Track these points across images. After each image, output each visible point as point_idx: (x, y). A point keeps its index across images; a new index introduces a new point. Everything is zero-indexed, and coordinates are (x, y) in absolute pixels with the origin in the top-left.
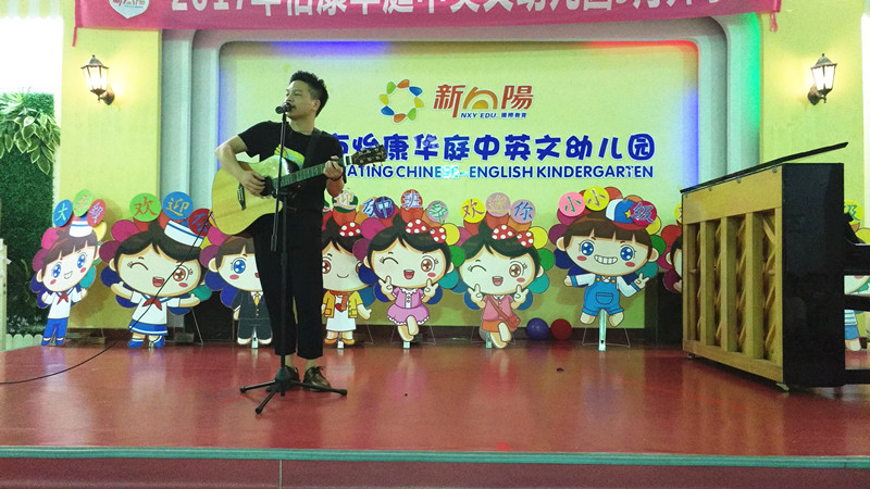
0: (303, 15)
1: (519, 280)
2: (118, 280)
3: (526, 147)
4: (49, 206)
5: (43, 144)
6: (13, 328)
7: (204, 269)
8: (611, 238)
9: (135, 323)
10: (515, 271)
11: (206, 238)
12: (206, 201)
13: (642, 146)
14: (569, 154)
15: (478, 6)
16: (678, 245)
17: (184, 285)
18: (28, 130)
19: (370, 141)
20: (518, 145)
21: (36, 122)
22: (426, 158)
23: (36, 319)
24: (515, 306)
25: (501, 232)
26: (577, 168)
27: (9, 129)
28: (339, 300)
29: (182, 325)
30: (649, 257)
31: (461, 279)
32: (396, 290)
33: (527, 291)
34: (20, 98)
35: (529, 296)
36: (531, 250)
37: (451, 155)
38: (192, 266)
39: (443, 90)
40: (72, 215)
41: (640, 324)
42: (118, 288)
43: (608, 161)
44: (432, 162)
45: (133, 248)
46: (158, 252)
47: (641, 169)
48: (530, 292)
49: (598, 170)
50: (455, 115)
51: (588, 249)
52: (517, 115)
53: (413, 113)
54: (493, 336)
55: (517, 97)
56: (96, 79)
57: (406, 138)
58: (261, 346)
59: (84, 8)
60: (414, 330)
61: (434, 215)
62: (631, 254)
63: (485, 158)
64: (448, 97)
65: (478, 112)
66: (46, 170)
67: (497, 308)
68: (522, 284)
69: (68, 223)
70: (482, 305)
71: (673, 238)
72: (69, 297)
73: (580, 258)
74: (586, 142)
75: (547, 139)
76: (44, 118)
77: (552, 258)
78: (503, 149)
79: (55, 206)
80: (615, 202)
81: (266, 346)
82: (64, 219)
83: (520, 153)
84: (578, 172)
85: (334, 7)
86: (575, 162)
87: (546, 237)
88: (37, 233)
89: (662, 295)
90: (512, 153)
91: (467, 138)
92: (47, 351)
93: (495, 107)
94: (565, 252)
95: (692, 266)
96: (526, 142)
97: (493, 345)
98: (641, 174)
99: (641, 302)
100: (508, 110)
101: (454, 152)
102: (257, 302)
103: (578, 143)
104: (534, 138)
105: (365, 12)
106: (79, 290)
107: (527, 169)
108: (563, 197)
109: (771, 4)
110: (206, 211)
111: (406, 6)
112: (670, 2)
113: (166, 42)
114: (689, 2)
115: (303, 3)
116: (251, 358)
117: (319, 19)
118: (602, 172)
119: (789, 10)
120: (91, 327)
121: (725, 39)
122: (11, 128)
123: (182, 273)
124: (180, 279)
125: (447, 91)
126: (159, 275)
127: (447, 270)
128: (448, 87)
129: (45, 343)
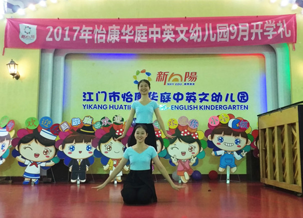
0: (101, 43)
1: (192, 153)
2: (19, 154)
3: (195, 97)
7: (57, 150)
8: (231, 135)
9: (26, 173)
10: (191, 149)
11: (58, 136)
12: (58, 120)
13: (243, 97)
14: (213, 100)
15: (174, 40)
16: (257, 139)
17: (48, 157)
19: (129, 94)
20: (191, 96)
24: (191, 164)
25: (185, 133)
28: (115, 163)
29: (46, 174)
30: (247, 143)
31: (168, 153)
33: (196, 158)
35: (197, 160)
36: (197, 140)
37: (163, 100)
38: (52, 148)
39: (160, 74)
41: (245, 172)
42: (19, 158)
43: (229, 103)
46: (37, 142)
47: (243, 106)
49: (225, 107)
50: (165, 84)
51: (221, 140)
52: (191, 84)
54: (181, 178)
55: (190, 77)
56: (13, 69)
58: (81, 183)
59: (9, 40)
61: (156, 125)
62: (239, 142)
63: (178, 102)
64: (161, 77)
65: (175, 83)
67: (183, 165)
68: (194, 155)
70: (177, 164)
71: (256, 135)
73: (218, 144)
74: (220, 95)
75: (203, 94)
77: (206, 144)
78: (185, 98)
80: (232, 120)
81: (83, 183)
83: (192, 100)
84: (216, 107)
85: (114, 40)
86: (215, 103)
87: (204, 135)
89: (253, 158)
90: (189, 100)
91: (170, 94)
93: (182, 81)
94: (212, 141)
95: (263, 146)
96: (195, 95)
97: (182, 182)
98: (243, 108)
99: (244, 163)
100: (187, 82)
101: (165, 99)
102: (79, 164)
103: (216, 95)
104: (197, 94)
105: (127, 42)
106: (2, 159)
107: (195, 106)
108: (210, 118)
109: (292, 40)
110: (59, 125)
111: (144, 39)
112: (253, 38)
113: (43, 54)
114: (260, 38)
115: (101, 38)
116: (77, 189)
117: (108, 45)
118: (227, 108)
119: (300, 43)
120: (5, 176)
121: (275, 53)
123: (47, 151)
124: (46, 154)
125: (162, 74)
126: (37, 152)
127: (162, 149)
128: (162, 73)
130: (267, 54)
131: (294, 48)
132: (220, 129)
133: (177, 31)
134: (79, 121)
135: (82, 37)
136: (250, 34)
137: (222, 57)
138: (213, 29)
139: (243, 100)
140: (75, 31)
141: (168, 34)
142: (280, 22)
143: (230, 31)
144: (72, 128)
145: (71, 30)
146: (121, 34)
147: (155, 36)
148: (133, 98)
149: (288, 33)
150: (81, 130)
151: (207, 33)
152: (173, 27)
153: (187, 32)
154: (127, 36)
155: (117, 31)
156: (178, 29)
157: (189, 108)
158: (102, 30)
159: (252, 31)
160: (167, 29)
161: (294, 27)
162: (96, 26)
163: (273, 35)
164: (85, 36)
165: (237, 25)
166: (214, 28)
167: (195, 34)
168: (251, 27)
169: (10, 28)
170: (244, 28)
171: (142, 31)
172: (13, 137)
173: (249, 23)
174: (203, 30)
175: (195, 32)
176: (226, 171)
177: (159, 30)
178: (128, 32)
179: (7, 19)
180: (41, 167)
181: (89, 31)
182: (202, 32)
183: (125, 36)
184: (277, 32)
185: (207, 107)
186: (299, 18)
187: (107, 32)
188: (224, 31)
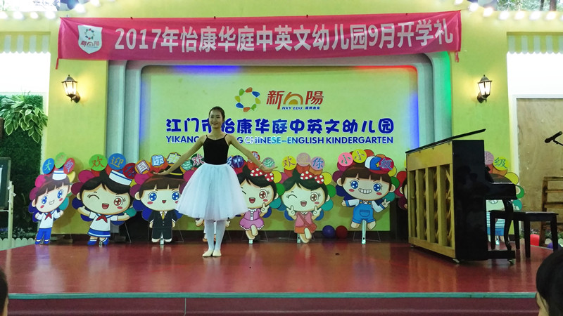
0: (191, 52)
1: (316, 203)
2: (82, 205)
3: (320, 126)
4: (38, 161)
5: (36, 125)
6: (16, 235)
7: (132, 199)
8: (368, 178)
9: (91, 230)
10: (314, 198)
11: (133, 180)
12: (133, 158)
13: (387, 125)
14: (344, 130)
15: (291, 47)
16: (405, 183)
17: (120, 208)
18: (28, 117)
19: (229, 122)
20: (315, 125)
21: (32, 112)
22: (262, 132)
23: (29, 229)
24: (314, 218)
25: (306, 175)
26: (349, 138)
29: (118, 232)
30: (390, 189)
31: (282, 203)
33: (320, 209)
34: (23, 98)
35: (322, 212)
36: (323, 186)
37: (276, 131)
38: (126, 197)
39: (272, 94)
40: (54, 167)
41: (387, 228)
42: (82, 210)
43: (367, 134)
44: (266, 135)
45: (91, 187)
46: (105, 189)
47: (386, 139)
48: (322, 210)
49: (361, 139)
50: (279, 108)
51: (355, 185)
52: (315, 108)
53: (254, 107)
54: (301, 236)
55: (314, 98)
56: (70, 89)
57: (251, 121)
58: (165, 243)
59: (64, 48)
60: (255, 233)
62: (379, 188)
63: (296, 132)
64: (274, 98)
65: (292, 106)
66: (37, 140)
67: (304, 220)
68: (317, 205)
69: (52, 172)
70: (295, 218)
71: (403, 178)
72: (52, 215)
73: (351, 190)
74: (354, 123)
75: (332, 121)
76: (37, 111)
77: (335, 191)
78: (306, 127)
79: (42, 162)
80: (370, 158)
81: (168, 243)
82: (49, 169)
83: (316, 129)
84: (349, 140)
85: (209, 48)
86: (348, 135)
87: (331, 178)
88: (31, 177)
89: (398, 210)
90: (311, 129)
91: (286, 121)
92: (38, 248)
93: (302, 103)
94: (342, 187)
95: (412, 195)
96: (320, 123)
97: (301, 241)
98: (386, 141)
99: (387, 215)
100: (309, 105)
101: (278, 129)
102: (163, 218)
103: (350, 124)
105: (227, 50)
106: (58, 211)
107: (321, 139)
108: (341, 155)
109: (455, 47)
110: (133, 165)
111: (250, 47)
112: (400, 45)
113: (111, 66)
114: (410, 45)
115: (191, 45)
116: (160, 251)
117: (201, 55)
118: (364, 140)
119: (466, 51)
120: (64, 233)
121: (432, 65)
122: (17, 116)
123: (119, 201)
124: (118, 204)
125: (274, 94)
126: (106, 202)
127: (274, 197)
128: (274, 92)
129: (37, 243)
130: (421, 68)
131: (457, 59)
132: (354, 170)
133: (296, 34)
134: (162, 159)
135: (164, 44)
136: (397, 39)
137: (358, 71)
138: (344, 34)
140: (155, 35)
141: (283, 39)
142: (438, 21)
143: (368, 34)
144: (152, 169)
145: (150, 34)
146: (218, 40)
147: (265, 42)
148: (236, 127)
149: (449, 38)
151: (337, 38)
152: (290, 29)
153: (310, 37)
154: (227, 42)
155: (212, 34)
156: (297, 32)
157: (313, 141)
158: (192, 34)
159: (399, 34)
160: (282, 32)
161: (457, 29)
162: (184, 28)
163: (428, 40)
164: (169, 43)
165: (379, 27)
166: (347, 32)
167: (319, 40)
168: (398, 30)
169: (65, 31)
170: (388, 31)
171: (248, 35)
172: (73, 182)
173: (396, 24)
174: (332, 34)
175: (320, 37)
177: (270, 33)
178: (227, 36)
179: (61, 18)
180: (111, 221)
181: (175, 35)
182: (330, 36)
183: (224, 42)
184: (434, 36)
185: (336, 140)
186: (465, 16)
187: (199, 36)
188: (361, 34)
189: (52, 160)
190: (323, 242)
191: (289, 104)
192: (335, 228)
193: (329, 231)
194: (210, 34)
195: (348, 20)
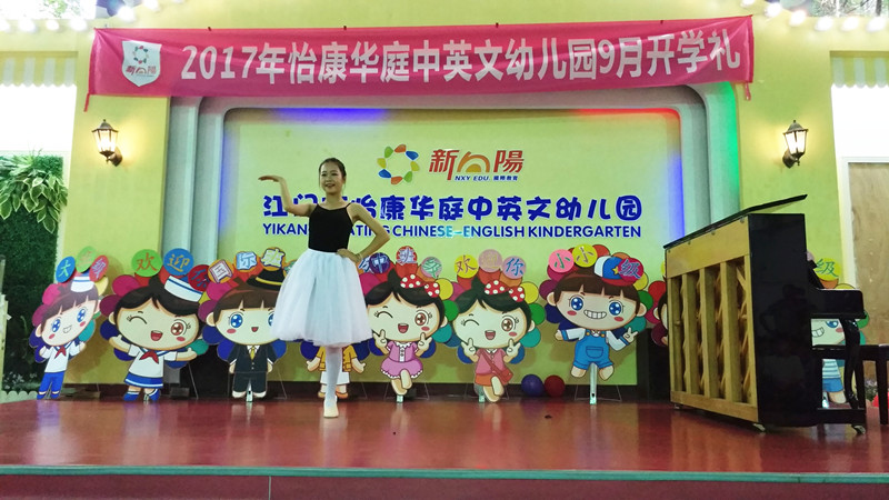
0: (306, 83)
1: (511, 334)
2: (116, 333)
3: (518, 208)
4: (52, 264)
5: (49, 204)
6: (9, 385)
7: (202, 324)
8: (600, 293)
9: (131, 376)
10: (508, 325)
11: (205, 294)
12: (207, 256)
13: (630, 207)
14: (559, 215)
15: (470, 76)
16: (663, 300)
17: (181, 339)
18: (36, 190)
19: (367, 201)
21: (44, 183)
22: (422, 218)
23: (32, 376)
24: (507, 360)
25: (494, 287)
26: (567, 228)
27: (18, 190)
29: (178, 381)
30: (636, 312)
31: (454, 333)
32: (390, 344)
33: (519, 344)
34: (30, 160)
35: (521, 350)
36: (523, 305)
37: (444, 216)
38: (191, 320)
39: (438, 154)
40: (75, 271)
41: (632, 381)
42: (116, 341)
43: (596, 221)
44: (428, 222)
45: (133, 302)
46: (157, 307)
47: (629, 229)
48: (522, 346)
49: (587, 230)
50: (449, 178)
51: (578, 304)
52: (509, 178)
53: (409, 177)
54: (486, 390)
55: (508, 161)
56: (105, 141)
57: (403, 199)
58: (256, 400)
59: (98, 76)
60: (407, 384)
61: (428, 270)
62: (619, 309)
63: (478, 218)
64: (442, 161)
65: (472, 175)
66: (51, 228)
67: (489, 362)
68: (514, 338)
69: (70, 279)
70: (475, 359)
71: (659, 293)
72: (67, 351)
73: (570, 313)
74: (575, 203)
75: (538, 200)
76: (52, 180)
77: (543, 313)
78: (495, 210)
79: (57, 264)
80: (603, 259)
81: (260, 399)
82: (67, 275)
83: (511, 214)
84: (567, 231)
85: (335, 76)
86: (565, 222)
87: (537, 292)
88: (38, 290)
89: (651, 349)
90: (503, 213)
91: (461, 200)
92: (43, 404)
93: (488, 170)
94: (556, 308)
95: (677, 318)
96: (518, 203)
97: (486, 399)
98: (629, 234)
99: (632, 359)
100: (500, 174)
101: (449, 213)
102: (252, 356)
103: (568, 204)
104: (524, 201)
105: (364, 80)
106: (77, 344)
107: (519, 229)
108: (553, 254)
109: (743, 75)
110: (206, 267)
111: (402, 75)
112: (652, 72)
113: (176, 108)
114: (668, 71)
115: (306, 72)
116: (245, 409)
117: (320, 88)
118: (592, 232)
119: (762, 81)
120: (87, 382)
121: (704, 107)
122: (20, 188)
123: (180, 327)
124: (178, 333)
126: (157, 329)
127: (440, 324)
128: (443, 152)
129: (40, 397)
130: (686, 111)
131: (748, 94)
132: (575, 279)
133: (478, 55)
134: (254, 259)
135: (261, 70)
136: (646, 63)
137: (581, 117)
138: (558, 53)
139: (628, 216)
140: (247, 55)
141: (457, 62)
142: (714, 34)
143: (598, 54)
144: (237, 276)
145: (238, 54)
146: (350, 64)
147: (426, 68)
149: (733, 60)
150: (258, 279)
151: (546, 59)
152: (469, 47)
153: (501, 58)
154: (364, 66)
155: (341, 55)
156: (479, 51)
157: (505, 233)
158: (308, 54)
159: (649, 55)
160: (455, 51)
161: (746, 44)
162: (294, 45)
163: (697, 63)
164: (270, 68)
165: (615, 42)
166: (563, 50)
167: (517, 63)
168: (648, 47)
169: (102, 50)
170: (631, 48)
171: (399, 56)
172: (103, 295)
173: (643, 37)
174: (538, 54)
175: (519, 58)
176: (587, 376)
177: (436, 53)
178: (365, 57)
179: (97, 30)
180: (166, 362)
181: (279, 56)
182: (534, 56)
183: (360, 66)
184: (709, 57)
185: (545, 231)
186: (759, 25)
187: (319, 57)
188: (585, 54)
189: (71, 260)
190: (523, 402)
191: (468, 170)
192: (543, 379)
193: (532, 384)
194: (336, 55)
195: (565, 33)
